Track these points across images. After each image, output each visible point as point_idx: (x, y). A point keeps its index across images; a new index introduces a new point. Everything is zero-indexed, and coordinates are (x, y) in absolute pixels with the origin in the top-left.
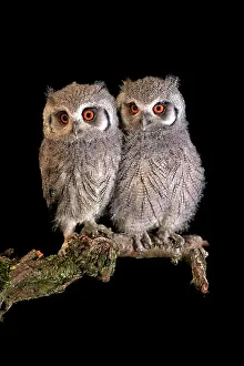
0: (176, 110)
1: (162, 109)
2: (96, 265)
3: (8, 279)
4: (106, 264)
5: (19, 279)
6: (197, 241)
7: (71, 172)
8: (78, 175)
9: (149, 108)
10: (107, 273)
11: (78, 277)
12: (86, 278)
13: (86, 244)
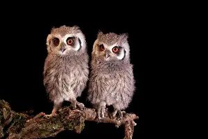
0: (125, 52)
1: (117, 50)
2: (73, 124)
3: (24, 127)
4: (78, 124)
5: (29, 127)
9: (110, 48)
13: (68, 113)
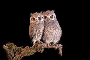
1: (52, 17)
2: (40, 49)
5: (24, 52)
6: (60, 45)
7: (36, 31)
8: (38, 31)
9: (49, 17)
10: (42, 51)
11: (36, 52)
12: (37, 52)
13: (38, 45)
